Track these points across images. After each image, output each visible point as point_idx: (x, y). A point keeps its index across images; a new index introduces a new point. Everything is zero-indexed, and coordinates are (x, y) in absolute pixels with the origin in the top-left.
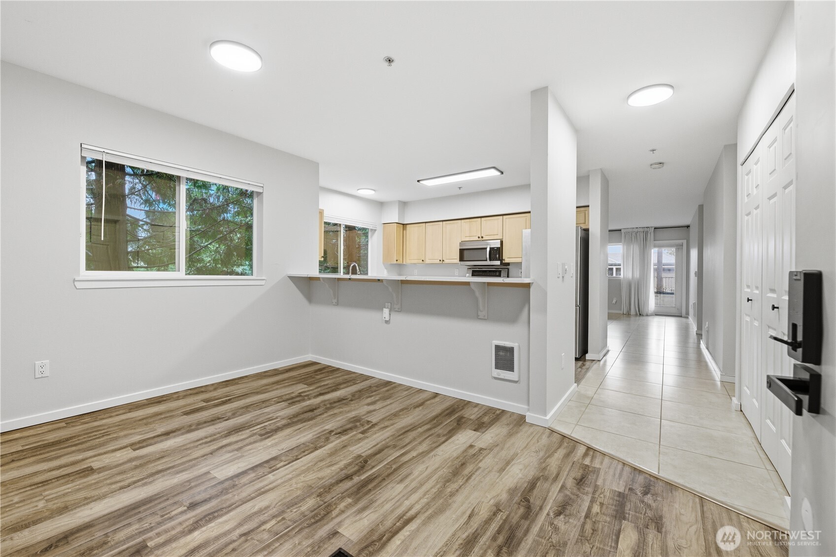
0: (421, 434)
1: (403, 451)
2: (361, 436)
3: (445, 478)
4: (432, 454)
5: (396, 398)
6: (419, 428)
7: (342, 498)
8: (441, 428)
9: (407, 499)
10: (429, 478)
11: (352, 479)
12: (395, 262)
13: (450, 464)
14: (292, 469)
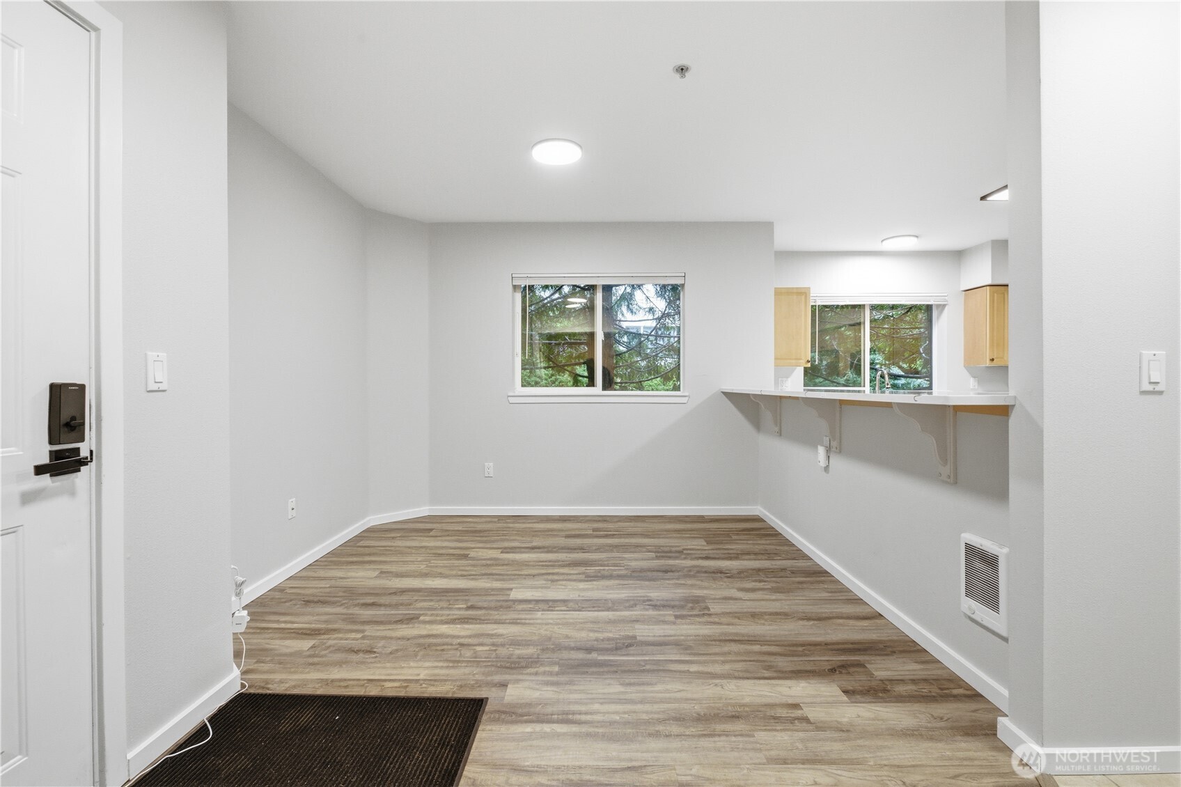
0: (749, 653)
1: (687, 659)
2: (672, 619)
3: (681, 715)
4: (717, 681)
5: (796, 596)
6: (758, 644)
7: (553, 663)
8: (791, 661)
9: (601, 704)
10: (662, 701)
11: (590, 653)
12: (988, 363)
13: (720, 705)
14: (562, 616)
